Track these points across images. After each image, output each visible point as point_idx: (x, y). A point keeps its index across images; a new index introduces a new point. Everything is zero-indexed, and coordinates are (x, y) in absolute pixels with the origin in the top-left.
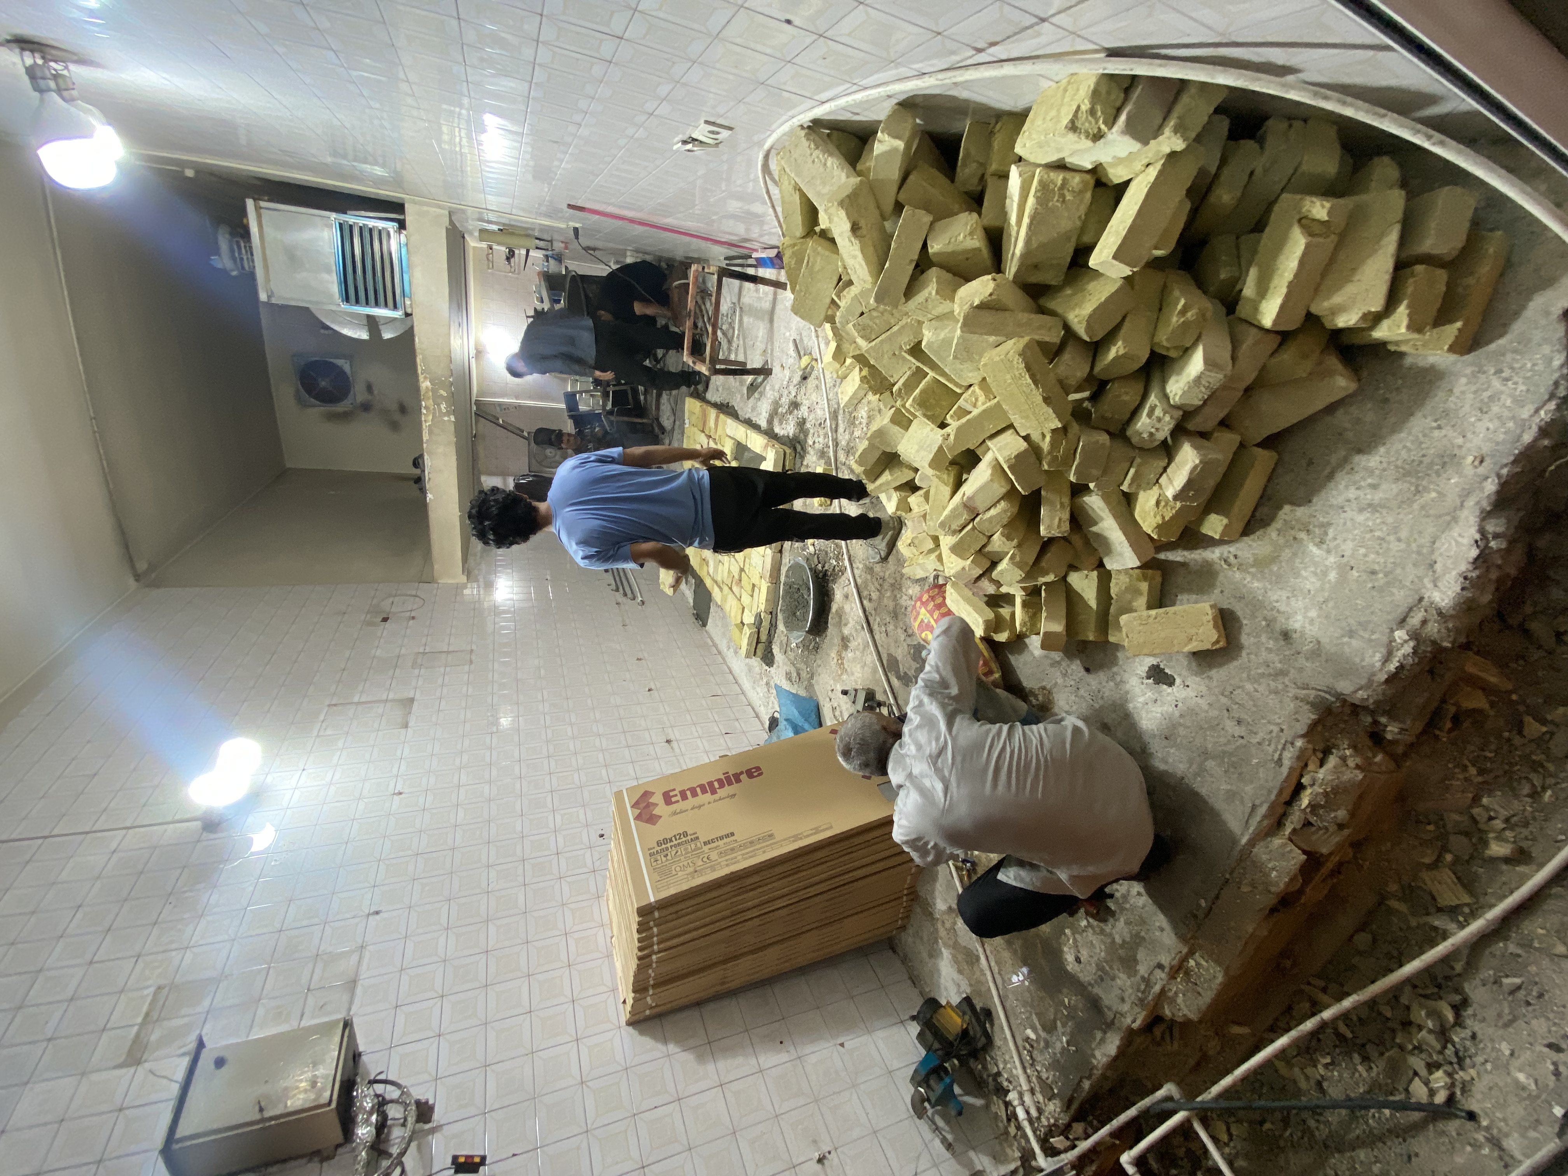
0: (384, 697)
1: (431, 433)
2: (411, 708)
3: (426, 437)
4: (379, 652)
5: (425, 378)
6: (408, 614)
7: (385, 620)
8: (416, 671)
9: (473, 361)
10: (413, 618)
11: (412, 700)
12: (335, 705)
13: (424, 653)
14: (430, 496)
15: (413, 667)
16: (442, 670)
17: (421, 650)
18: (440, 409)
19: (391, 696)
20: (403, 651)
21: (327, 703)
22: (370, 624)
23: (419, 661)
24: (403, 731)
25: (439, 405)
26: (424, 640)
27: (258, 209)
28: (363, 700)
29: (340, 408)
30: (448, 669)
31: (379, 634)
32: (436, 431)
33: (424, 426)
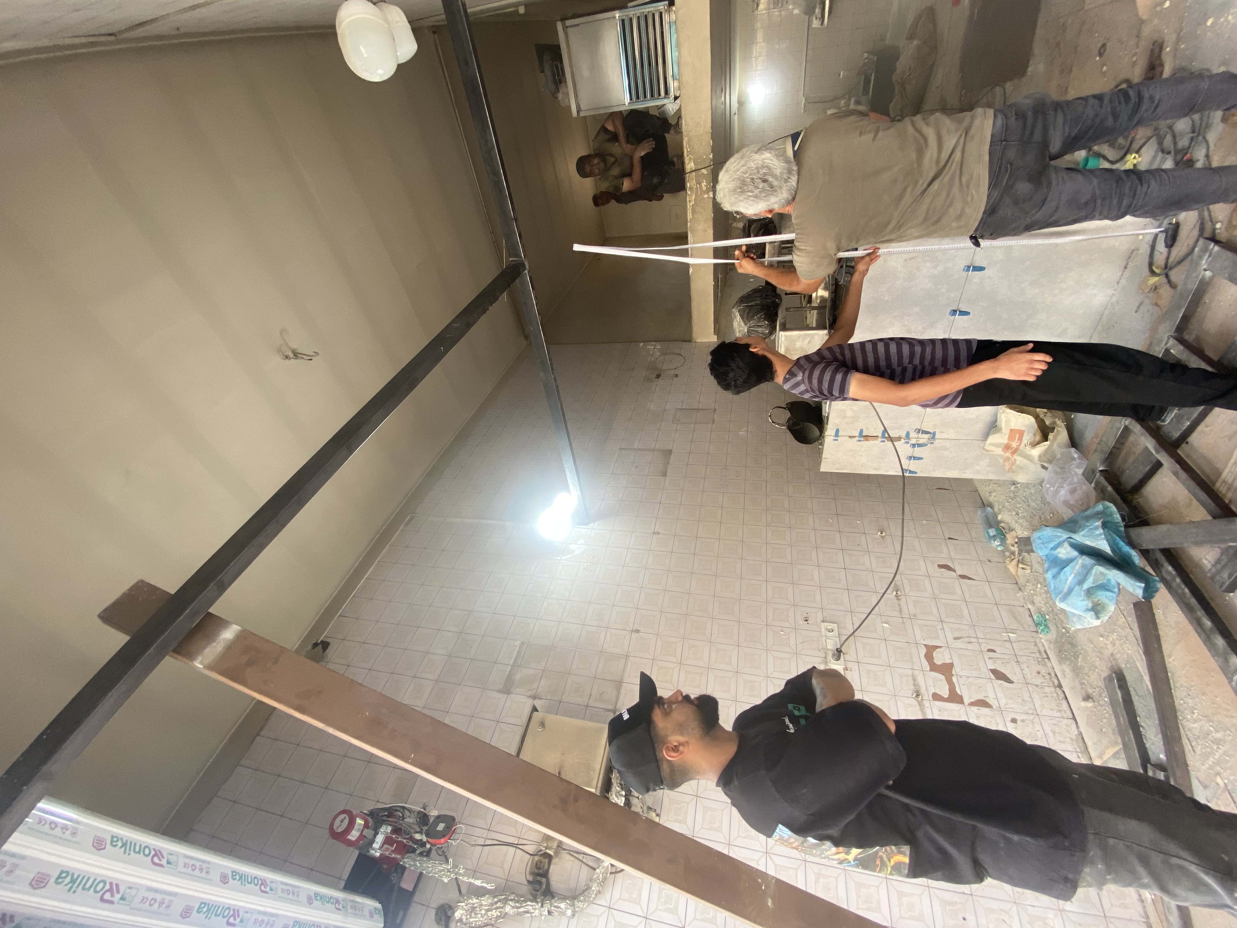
0: (652, 447)
2: (669, 459)
3: (689, 216)
4: (652, 406)
5: (689, 159)
6: (673, 372)
7: (658, 376)
8: (675, 426)
10: (677, 375)
11: (670, 452)
12: (624, 449)
13: (682, 409)
14: (692, 270)
15: (673, 422)
16: (693, 426)
17: (680, 406)
18: (701, 187)
19: (657, 447)
20: (668, 406)
21: (619, 447)
22: (649, 379)
23: (678, 416)
24: (663, 479)
25: (700, 184)
26: (682, 397)
27: (565, 28)
28: (640, 447)
30: (697, 427)
31: (653, 389)
32: (698, 209)
33: (689, 206)
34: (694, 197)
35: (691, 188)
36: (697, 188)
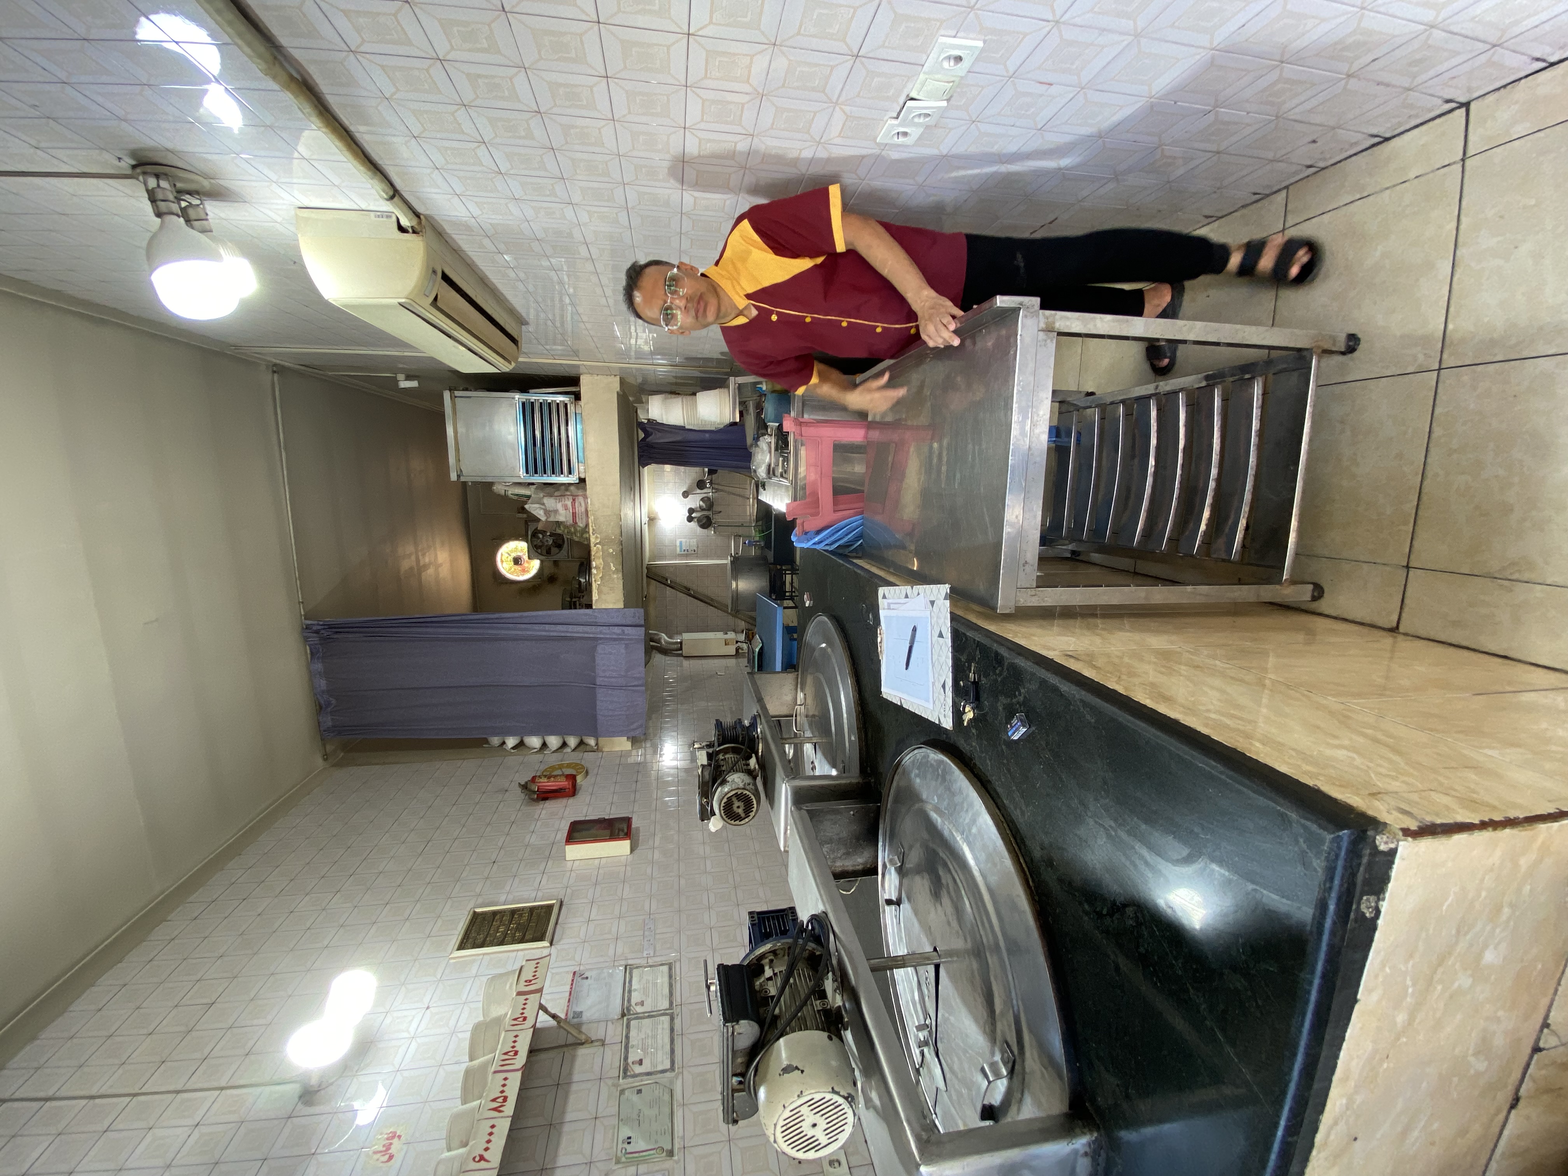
1: (600, 593)
5: (596, 537)
9: (646, 528)
18: (610, 568)
25: (608, 564)
27: (453, 398)
34: (600, 577)
35: (597, 568)
36: (604, 568)
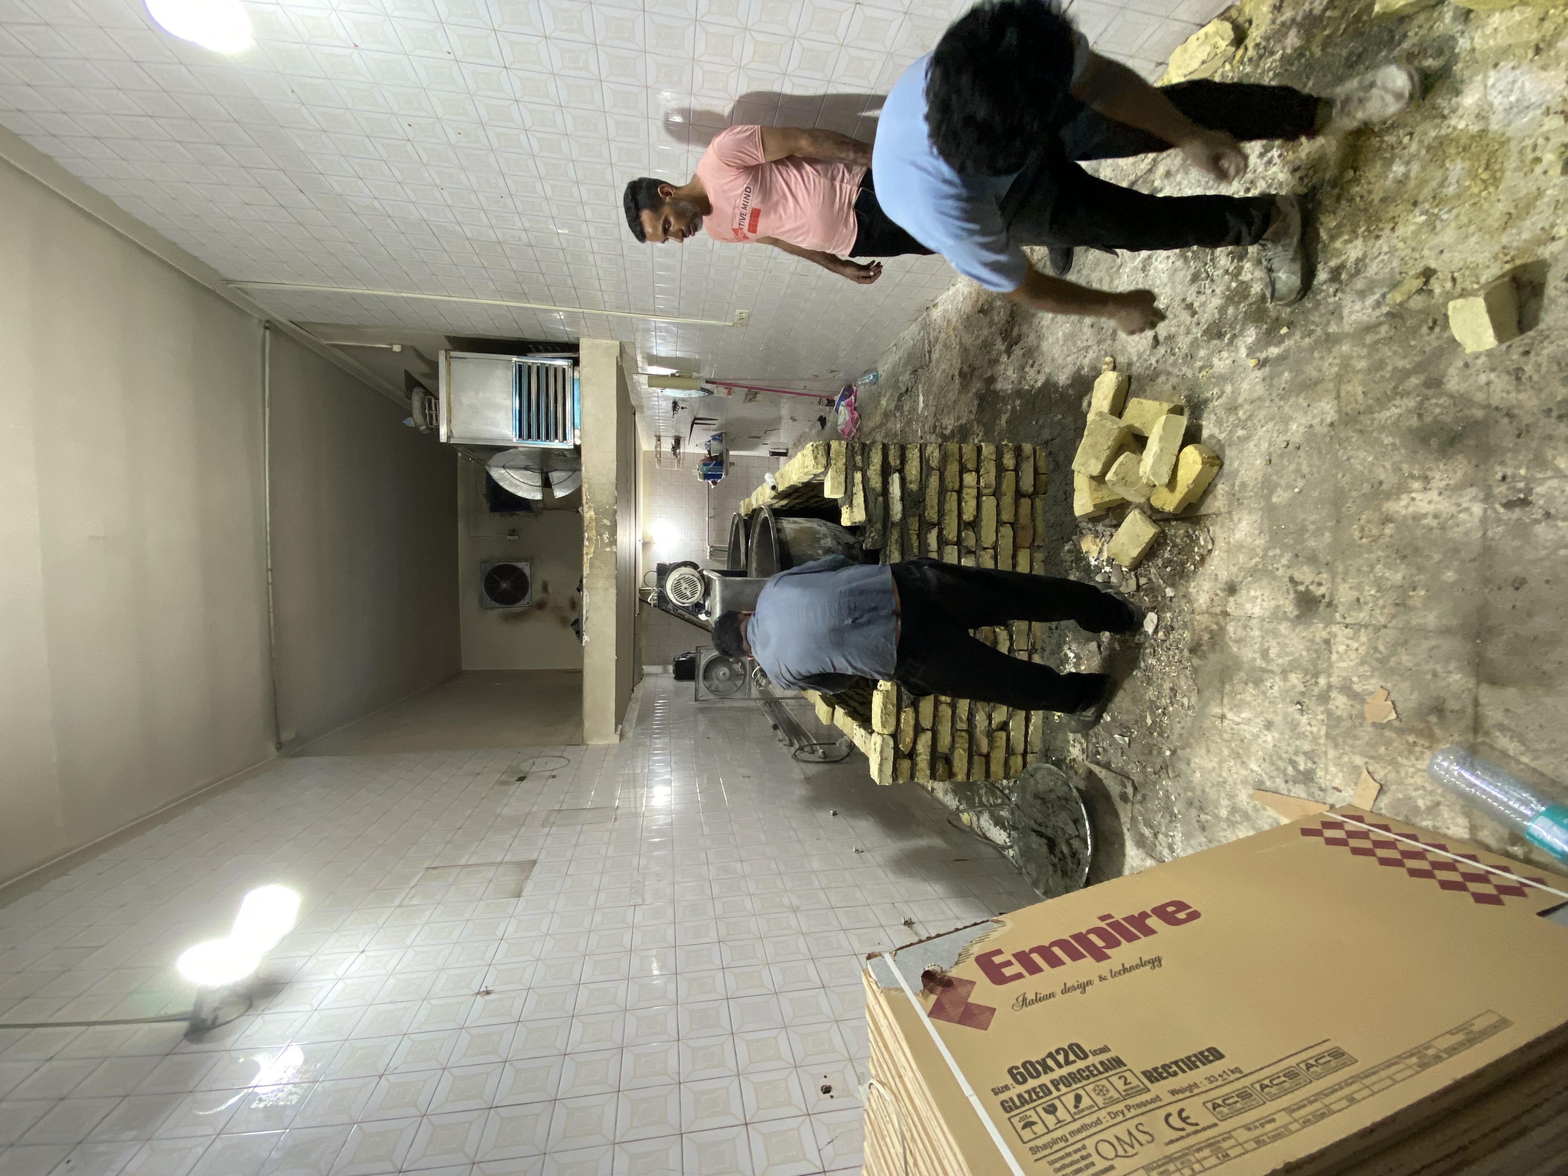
0: (499, 859)
1: (591, 566)
2: (530, 871)
3: (586, 571)
4: (506, 811)
5: (590, 507)
6: (548, 773)
7: (521, 779)
8: (546, 830)
10: (554, 777)
11: (534, 863)
12: (435, 868)
13: (560, 811)
14: (586, 638)
15: (543, 826)
16: (578, 828)
17: (557, 807)
18: (602, 540)
19: (508, 858)
20: (535, 809)
21: (427, 865)
22: (504, 783)
23: (552, 819)
24: (515, 900)
25: (601, 535)
26: (562, 797)
27: (448, 358)
28: (472, 861)
29: (517, 608)
30: (586, 827)
31: (511, 793)
32: (597, 563)
33: (586, 559)
34: (592, 549)
35: (588, 540)
36: (597, 540)
